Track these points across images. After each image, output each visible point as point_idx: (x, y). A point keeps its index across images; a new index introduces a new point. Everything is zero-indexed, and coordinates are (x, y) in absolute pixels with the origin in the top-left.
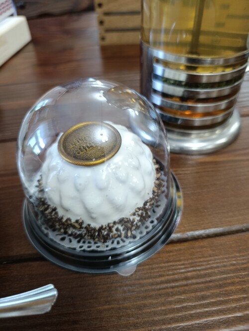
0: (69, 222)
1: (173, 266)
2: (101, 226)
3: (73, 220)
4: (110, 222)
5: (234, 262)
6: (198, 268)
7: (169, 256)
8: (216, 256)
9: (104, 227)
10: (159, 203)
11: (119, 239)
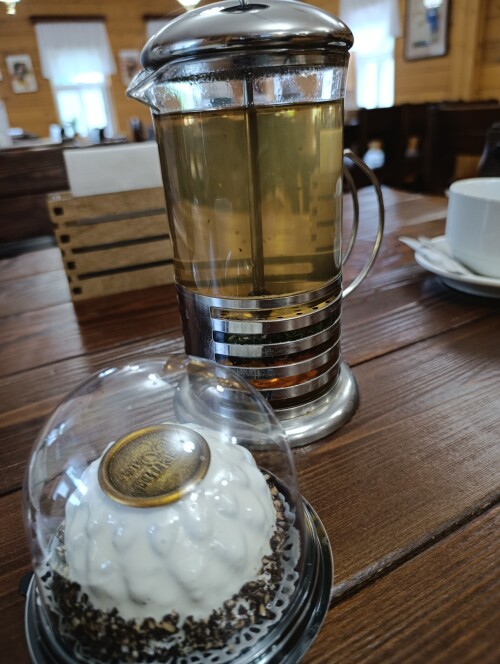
0: (152, 626)
1: (357, 641)
2: (211, 613)
3: (158, 619)
4: (226, 599)
5: (446, 596)
6: (397, 629)
7: (344, 627)
8: (415, 596)
9: (219, 612)
10: (289, 542)
11: (246, 631)
